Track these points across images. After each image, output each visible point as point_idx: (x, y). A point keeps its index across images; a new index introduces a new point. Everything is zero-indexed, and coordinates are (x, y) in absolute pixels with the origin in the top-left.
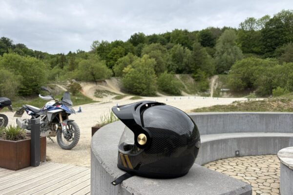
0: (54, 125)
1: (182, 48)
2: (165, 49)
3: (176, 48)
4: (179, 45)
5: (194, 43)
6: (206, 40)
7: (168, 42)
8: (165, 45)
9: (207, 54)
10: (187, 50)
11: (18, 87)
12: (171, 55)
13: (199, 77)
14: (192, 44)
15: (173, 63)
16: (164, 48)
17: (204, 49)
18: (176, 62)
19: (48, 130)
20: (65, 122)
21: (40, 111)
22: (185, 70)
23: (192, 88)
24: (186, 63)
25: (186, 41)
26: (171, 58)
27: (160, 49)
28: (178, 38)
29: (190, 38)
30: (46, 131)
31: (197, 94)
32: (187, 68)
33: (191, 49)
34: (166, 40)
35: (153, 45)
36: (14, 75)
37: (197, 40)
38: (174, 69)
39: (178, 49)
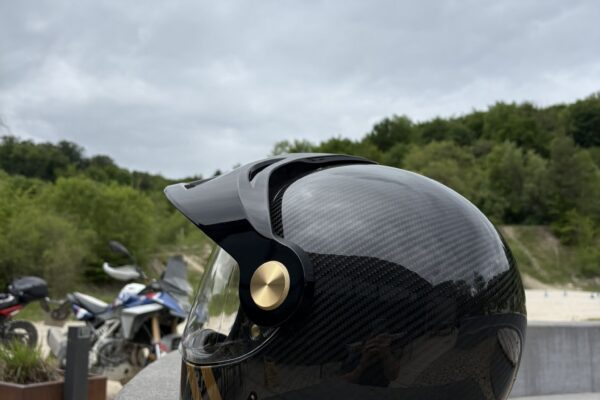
0: (139, 349)
1: (518, 152)
2: (469, 156)
3: (501, 154)
4: (509, 146)
5: (553, 138)
6: (588, 129)
7: (478, 136)
8: (469, 144)
9: (596, 167)
10: (534, 157)
11: (84, 260)
12: (488, 172)
13: (573, 232)
14: (547, 141)
15: (494, 195)
16: (464, 153)
17: (586, 153)
18: (503, 191)
19: (121, 362)
20: (167, 342)
21: (106, 310)
22: (530, 213)
23: (554, 267)
24: (531, 194)
25: (531, 133)
26: (487, 181)
27: (453, 157)
28: (507, 124)
29: (539, 125)
30: (116, 365)
31: (570, 285)
32: (536, 208)
33: (545, 154)
34: (472, 131)
35: (434, 145)
36: (76, 229)
37: (563, 129)
38: (499, 211)
39: (506, 155)
